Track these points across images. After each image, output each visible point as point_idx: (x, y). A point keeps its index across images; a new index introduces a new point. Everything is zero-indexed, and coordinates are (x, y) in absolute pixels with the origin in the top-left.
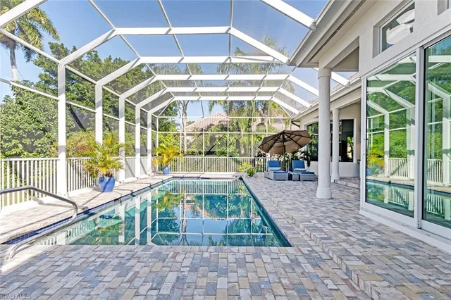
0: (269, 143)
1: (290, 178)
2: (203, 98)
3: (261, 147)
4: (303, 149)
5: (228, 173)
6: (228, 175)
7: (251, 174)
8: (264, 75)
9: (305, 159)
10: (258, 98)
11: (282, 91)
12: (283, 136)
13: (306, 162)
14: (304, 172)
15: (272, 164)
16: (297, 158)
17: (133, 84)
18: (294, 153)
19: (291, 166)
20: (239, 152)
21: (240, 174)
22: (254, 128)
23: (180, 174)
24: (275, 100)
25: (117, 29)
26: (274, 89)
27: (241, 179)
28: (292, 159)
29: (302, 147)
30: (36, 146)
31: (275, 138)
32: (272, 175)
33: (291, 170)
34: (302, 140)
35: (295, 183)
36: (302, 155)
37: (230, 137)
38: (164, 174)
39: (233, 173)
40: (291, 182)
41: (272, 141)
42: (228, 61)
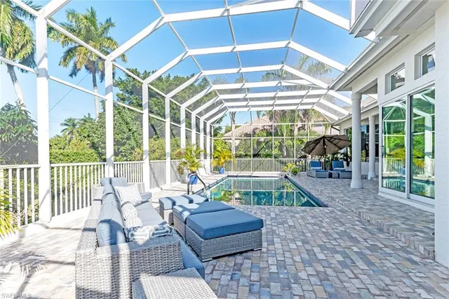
0: (311, 147)
1: (330, 176)
2: (252, 109)
3: (304, 150)
4: (342, 151)
5: (273, 172)
6: (274, 175)
7: (295, 173)
8: (307, 91)
9: (344, 160)
10: (301, 107)
11: (323, 101)
12: (324, 140)
13: (345, 163)
14: (344, 171)
15: (313, 164)
16: (337, 159)
17: (189, 98)
18: (334, 154)
19: (331, 166)
20: (283, 155)
21: (285, 173)
22: (296, 132)
23: (232, 173)
24: (316, 108)
25: (204, 72)
26: (315, 100)
27: (286, 177)
28: (332, 160)
29: (341, 149)
30: (121, 152)
31: (317, 142)
32: (314, 174)
33: (331, 169)
34: (341, 143)
35: (335, 180)
36: (342, 156)
37: (275, 141)
38: (220, 173)
39: (279, 172)
40: (331, 179)
41: (313, 145)
42: (279, 85)
